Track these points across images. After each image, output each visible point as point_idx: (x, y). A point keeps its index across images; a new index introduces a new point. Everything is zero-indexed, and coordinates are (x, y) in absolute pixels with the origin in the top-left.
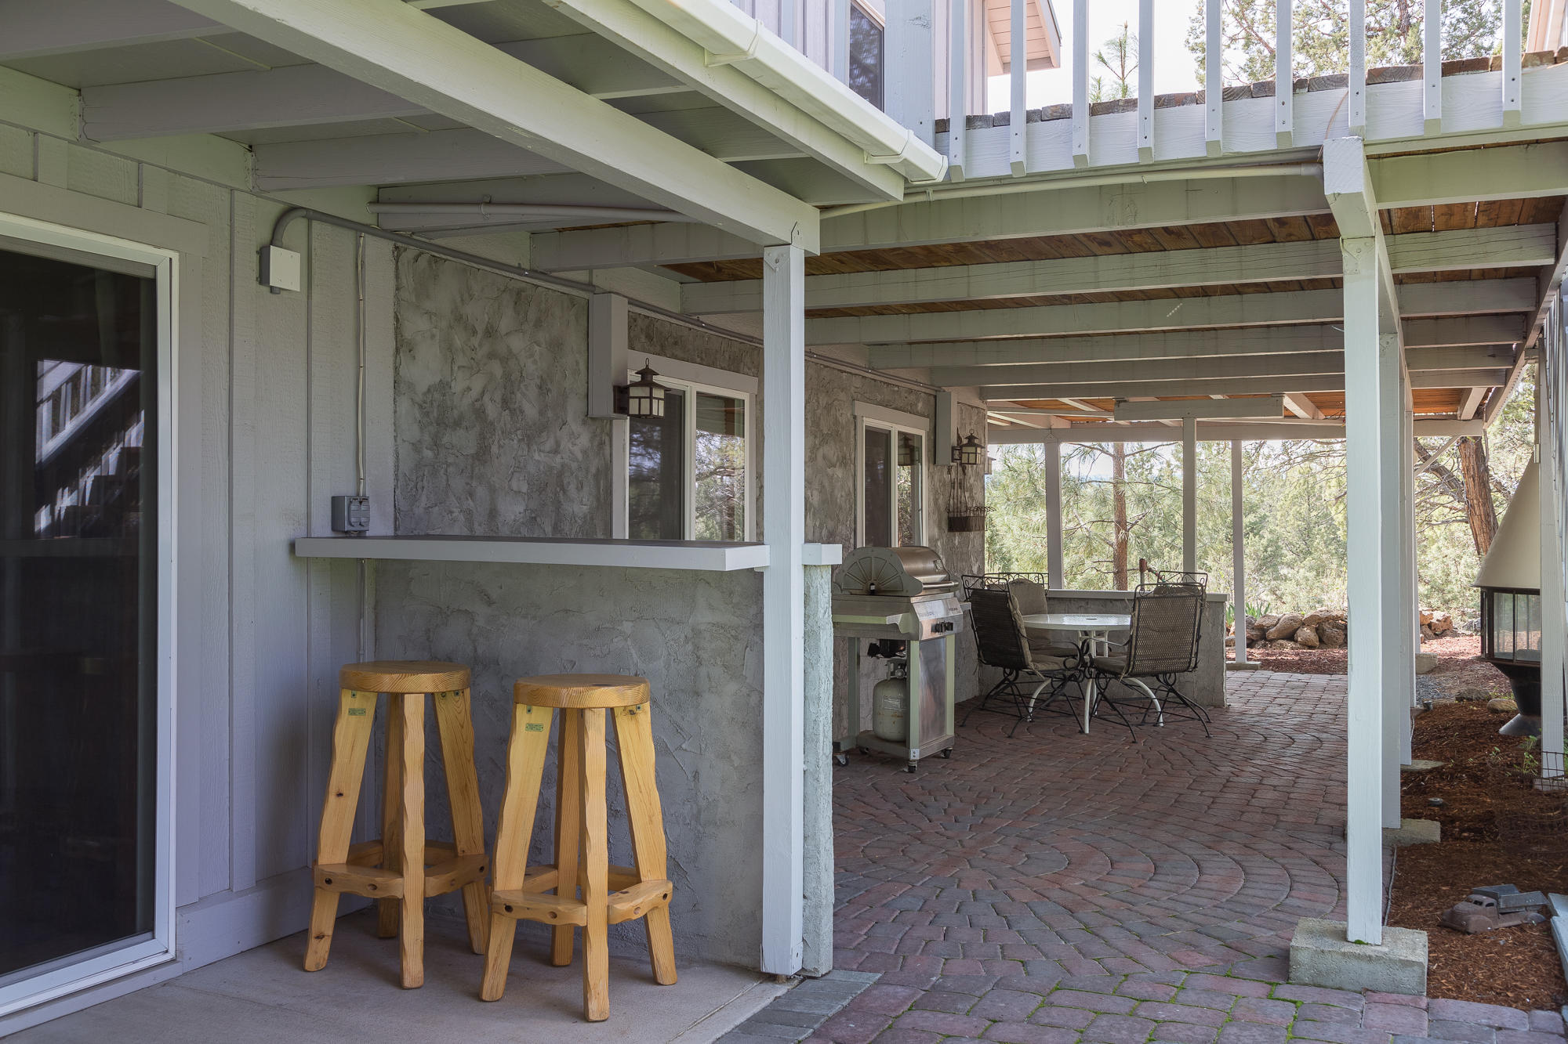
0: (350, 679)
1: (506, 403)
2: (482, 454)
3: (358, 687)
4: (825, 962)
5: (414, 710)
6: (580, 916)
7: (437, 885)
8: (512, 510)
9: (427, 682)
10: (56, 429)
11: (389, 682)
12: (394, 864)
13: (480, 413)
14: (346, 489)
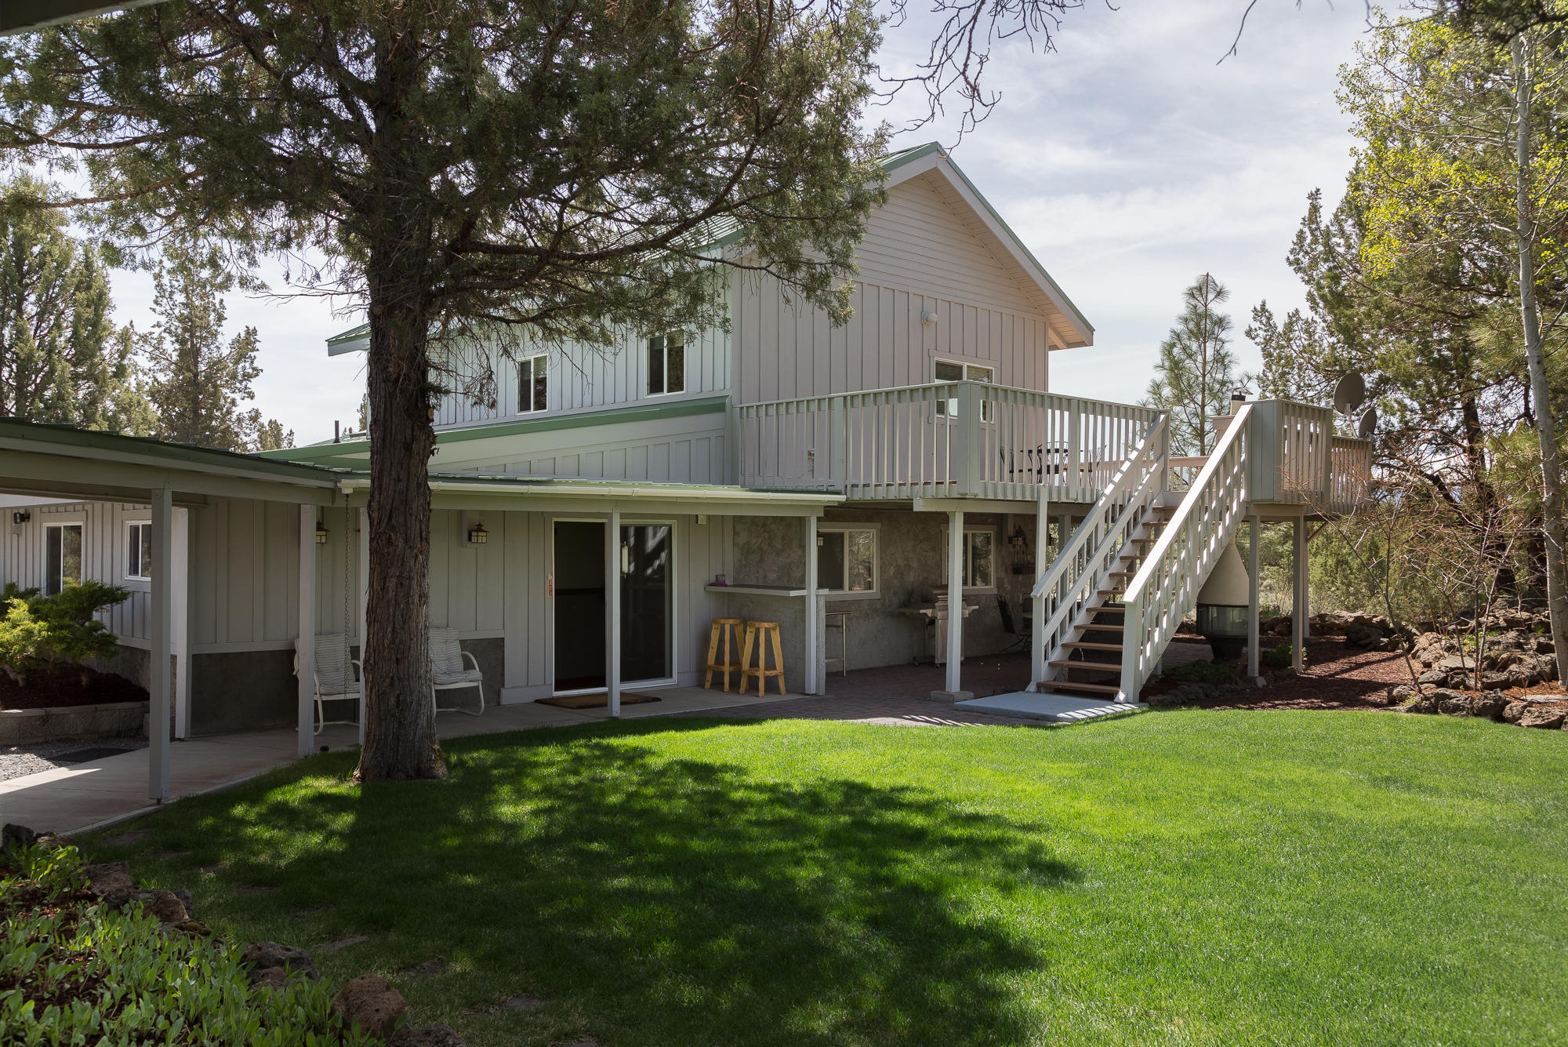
0: (715, 621)
1: (769, 545)
2: (761, 560)
3: (716, 623)
4: (822, 691)
5: (727, 628)
6: (757, 674)
7: (732, 669)
8: (772, 576)
9: (731, 621)
10: (655, 535)
11: (722, 621)
12: (723, 664)
13: (760, 549)
14: (720, 573)
